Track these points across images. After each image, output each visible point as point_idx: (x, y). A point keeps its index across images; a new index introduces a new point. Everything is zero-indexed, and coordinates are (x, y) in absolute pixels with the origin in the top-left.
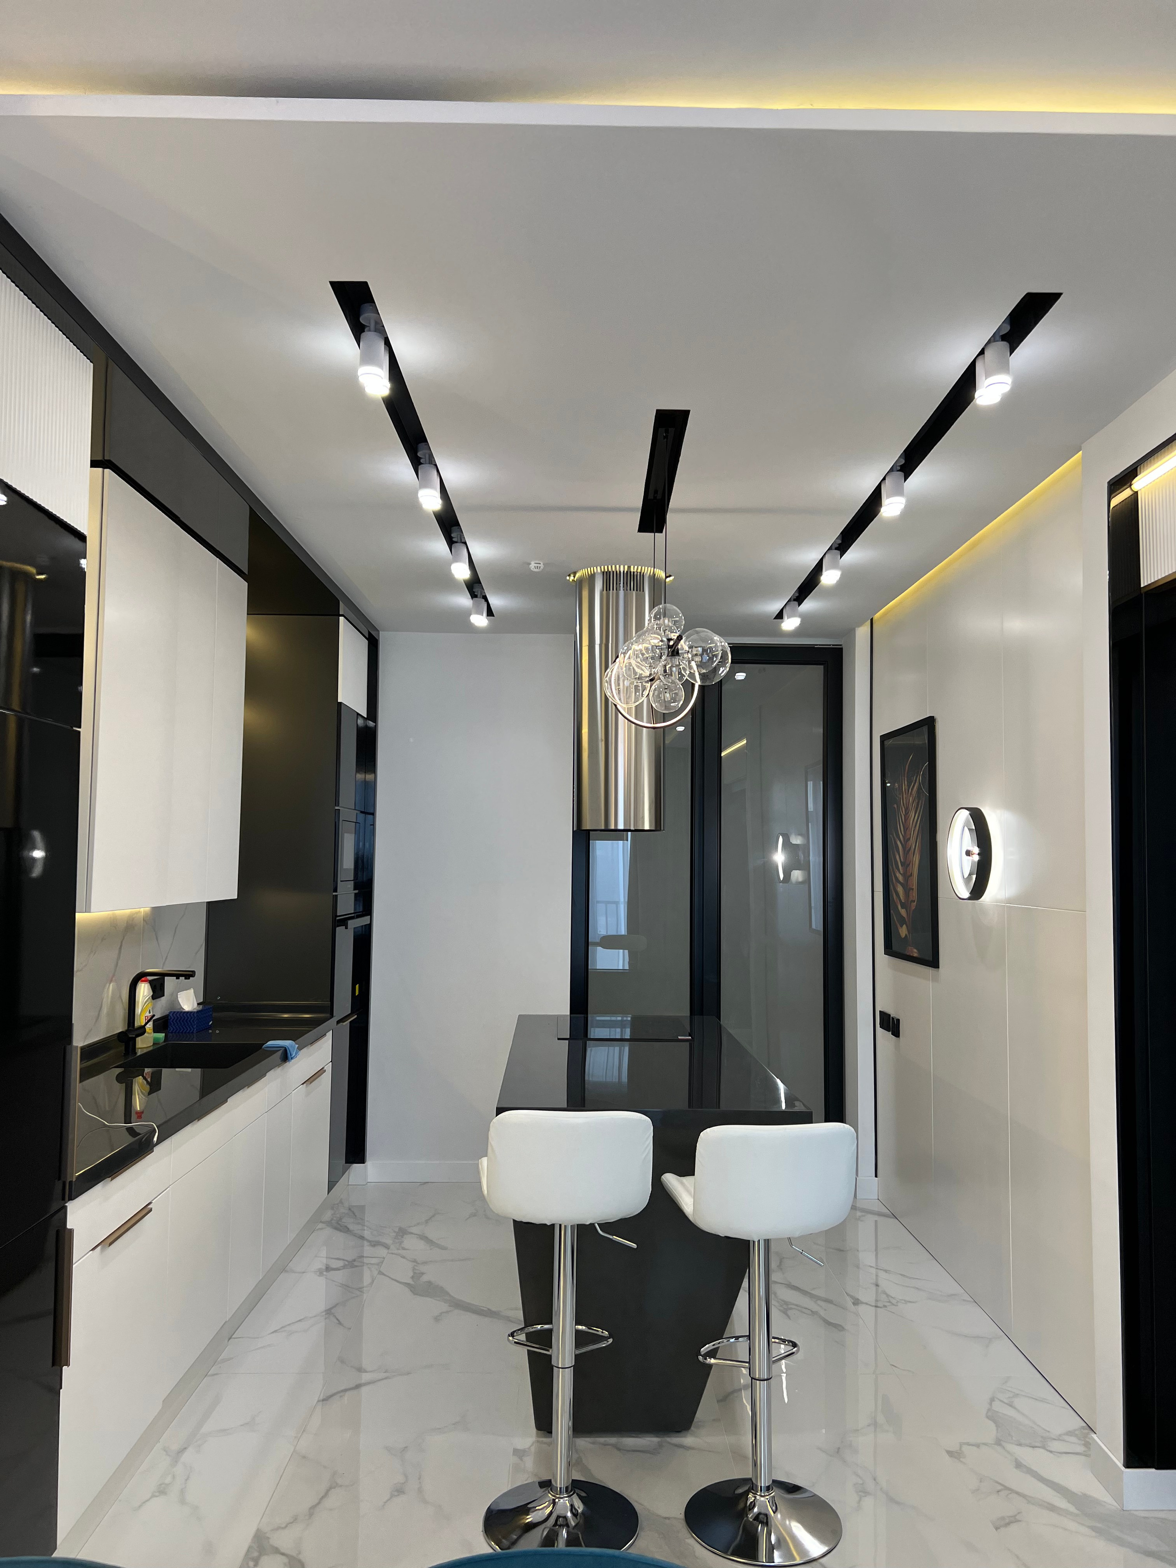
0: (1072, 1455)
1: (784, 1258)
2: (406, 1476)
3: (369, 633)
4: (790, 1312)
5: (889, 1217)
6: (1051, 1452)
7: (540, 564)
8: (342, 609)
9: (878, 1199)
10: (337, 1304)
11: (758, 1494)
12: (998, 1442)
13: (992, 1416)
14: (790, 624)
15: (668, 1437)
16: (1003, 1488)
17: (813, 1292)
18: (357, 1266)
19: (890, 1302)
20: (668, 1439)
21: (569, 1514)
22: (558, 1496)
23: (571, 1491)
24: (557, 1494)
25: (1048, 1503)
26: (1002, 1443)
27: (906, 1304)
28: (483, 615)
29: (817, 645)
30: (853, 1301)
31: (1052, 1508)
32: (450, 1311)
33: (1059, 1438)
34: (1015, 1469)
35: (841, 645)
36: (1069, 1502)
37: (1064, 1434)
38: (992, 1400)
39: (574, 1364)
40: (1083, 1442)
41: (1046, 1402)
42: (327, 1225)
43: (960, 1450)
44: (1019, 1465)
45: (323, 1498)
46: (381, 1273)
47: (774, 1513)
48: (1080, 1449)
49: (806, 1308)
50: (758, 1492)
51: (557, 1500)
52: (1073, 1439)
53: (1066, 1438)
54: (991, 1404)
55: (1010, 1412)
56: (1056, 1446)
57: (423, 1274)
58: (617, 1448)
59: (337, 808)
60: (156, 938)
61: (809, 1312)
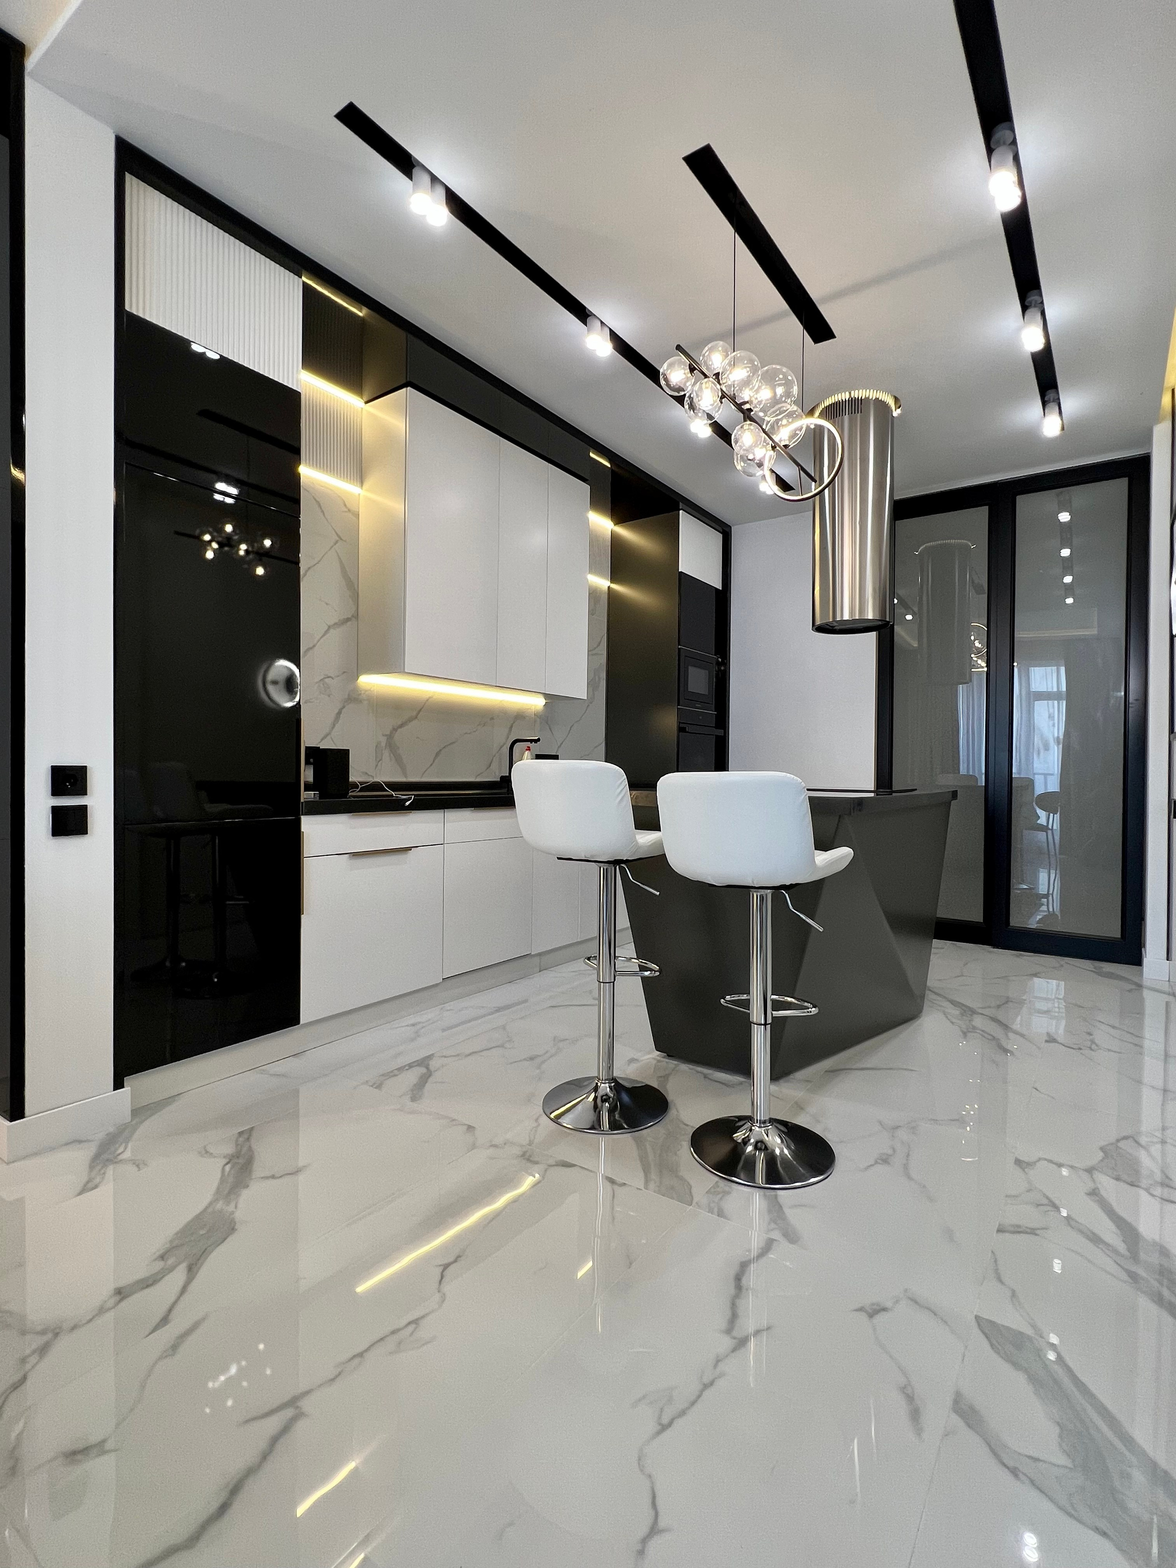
2: (546, 1052)
3: (723, 529)
4: (970, 1034)
6: (1152, 1195)
8: (681, 504)
9: (1168, 981)
12: (1091, 1170)
13: (1110, 1150)
16: (1046, 1202)
17: (1012, 1027)
19: (1090, 1048)
25: (1093, 1233)
26: (1094, 1171)
27: (1108, 1052)
34: (1085, 1194)
35: (1149, 453)
36: (1122, 1240)
38: (1125, 1138)
43: (1034, 1163)
44: (1094, 1193)
45: (487, 1049)
49: (988, 1034)
54: (1119, 1140)
55: (1137, 1153)
58: (705, 1076)
59: (679, 647)
60: (550, 729)
61: (990, 1037)
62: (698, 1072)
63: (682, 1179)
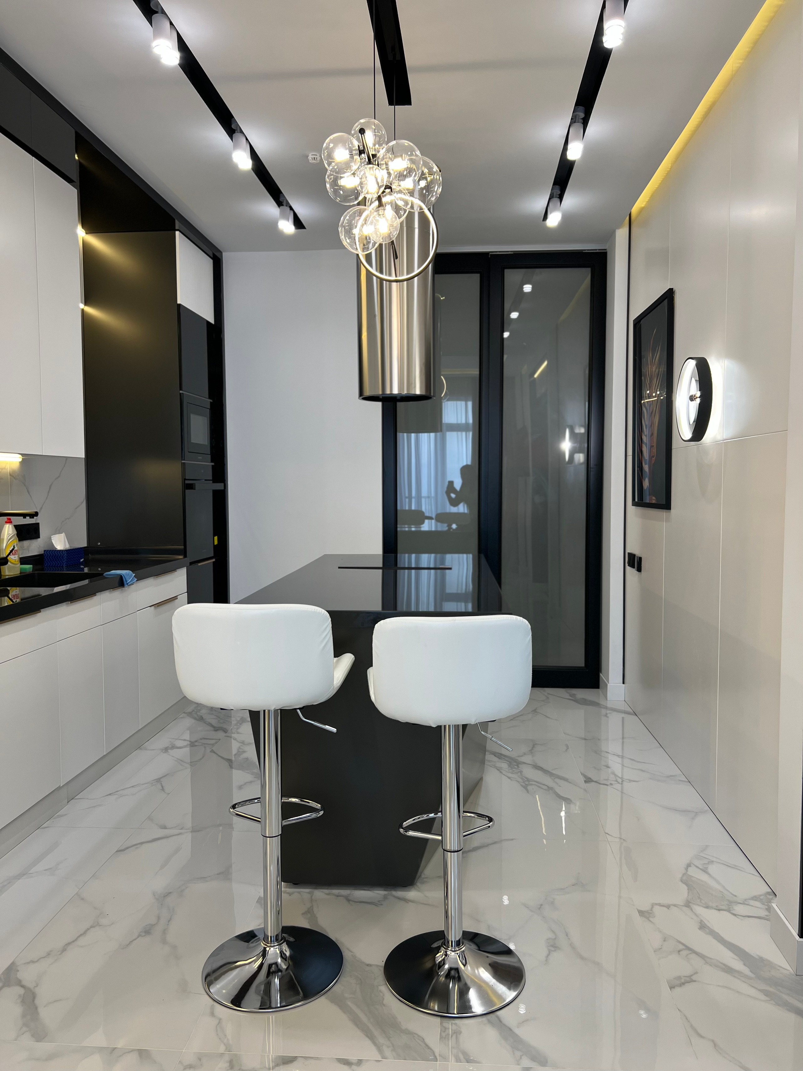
0: (754, 918)
1: (536, 744)
2: (159, 918)
3: (214, 254)
4: (530, 788)
5: (632, 715)
6: (735, 915)
7: (317, 155)
8: (177, 223)
9: (625, 701)
10: (168, 774)
11: (449, 949)
12: (688, 904)
13: (687, 881)
14: (554, 220)
15: (395, 891)
16: (684, 947)
17: (554, 772)
18: (196, 746)
19: (616, 781)
20: (394, 893)
21: (279, 960)
22: (269, 945)
23: (281, 940)
24: (268, 943)
25: (724, 965)
26: (690, 904)
27: (630, 782)
28: (288, 220)
29: (585, 250)
30: (585, 779)
31: (728, 970)
32: (254, 781)
33: (744, 903)
34: (698, 930)
35: (606, 250)
36: (744, 965)
37: (749, 899)
38: (689, 865)
39: (280, 833)
40: (767, 907)
41: (737, 869)
42: (187, 715)
43: (651, 910)
44: (703, 926)
45: (81, 935)
46: (212, 751)
47: (464, 966)
48: (763, 913)
49: (544, 785)
50: (449, 948)
51: (268, 949)
52: (758, 904)
53: (752, 902)
54: (686, 869)
55: (703, 877)
56: (739, 909)
57: (244, 752)
58: (348, 899)
59: (181, 392)
60: (28, 491)
61: (546, 787)
62: (338, 896)
63: (408, 1033)
